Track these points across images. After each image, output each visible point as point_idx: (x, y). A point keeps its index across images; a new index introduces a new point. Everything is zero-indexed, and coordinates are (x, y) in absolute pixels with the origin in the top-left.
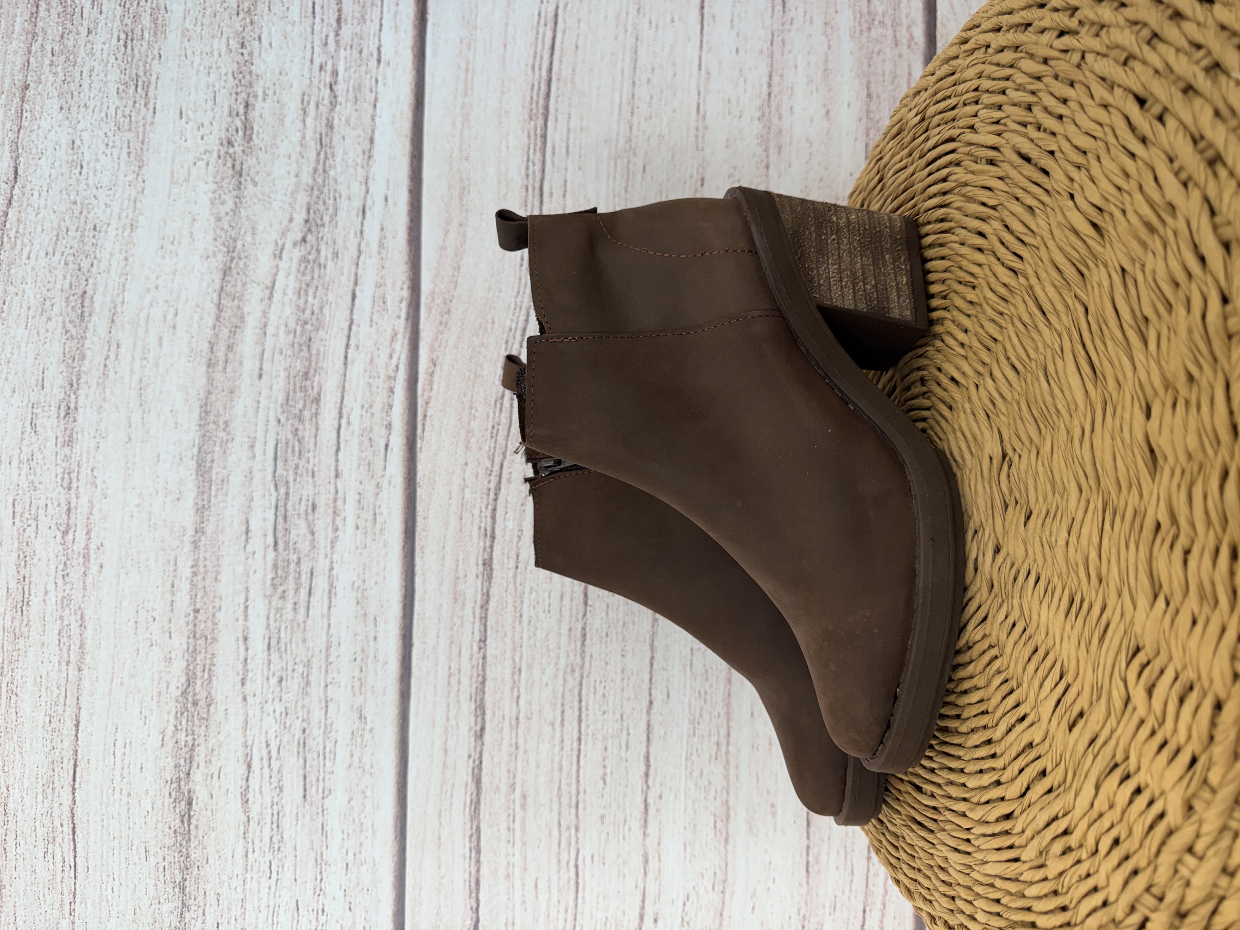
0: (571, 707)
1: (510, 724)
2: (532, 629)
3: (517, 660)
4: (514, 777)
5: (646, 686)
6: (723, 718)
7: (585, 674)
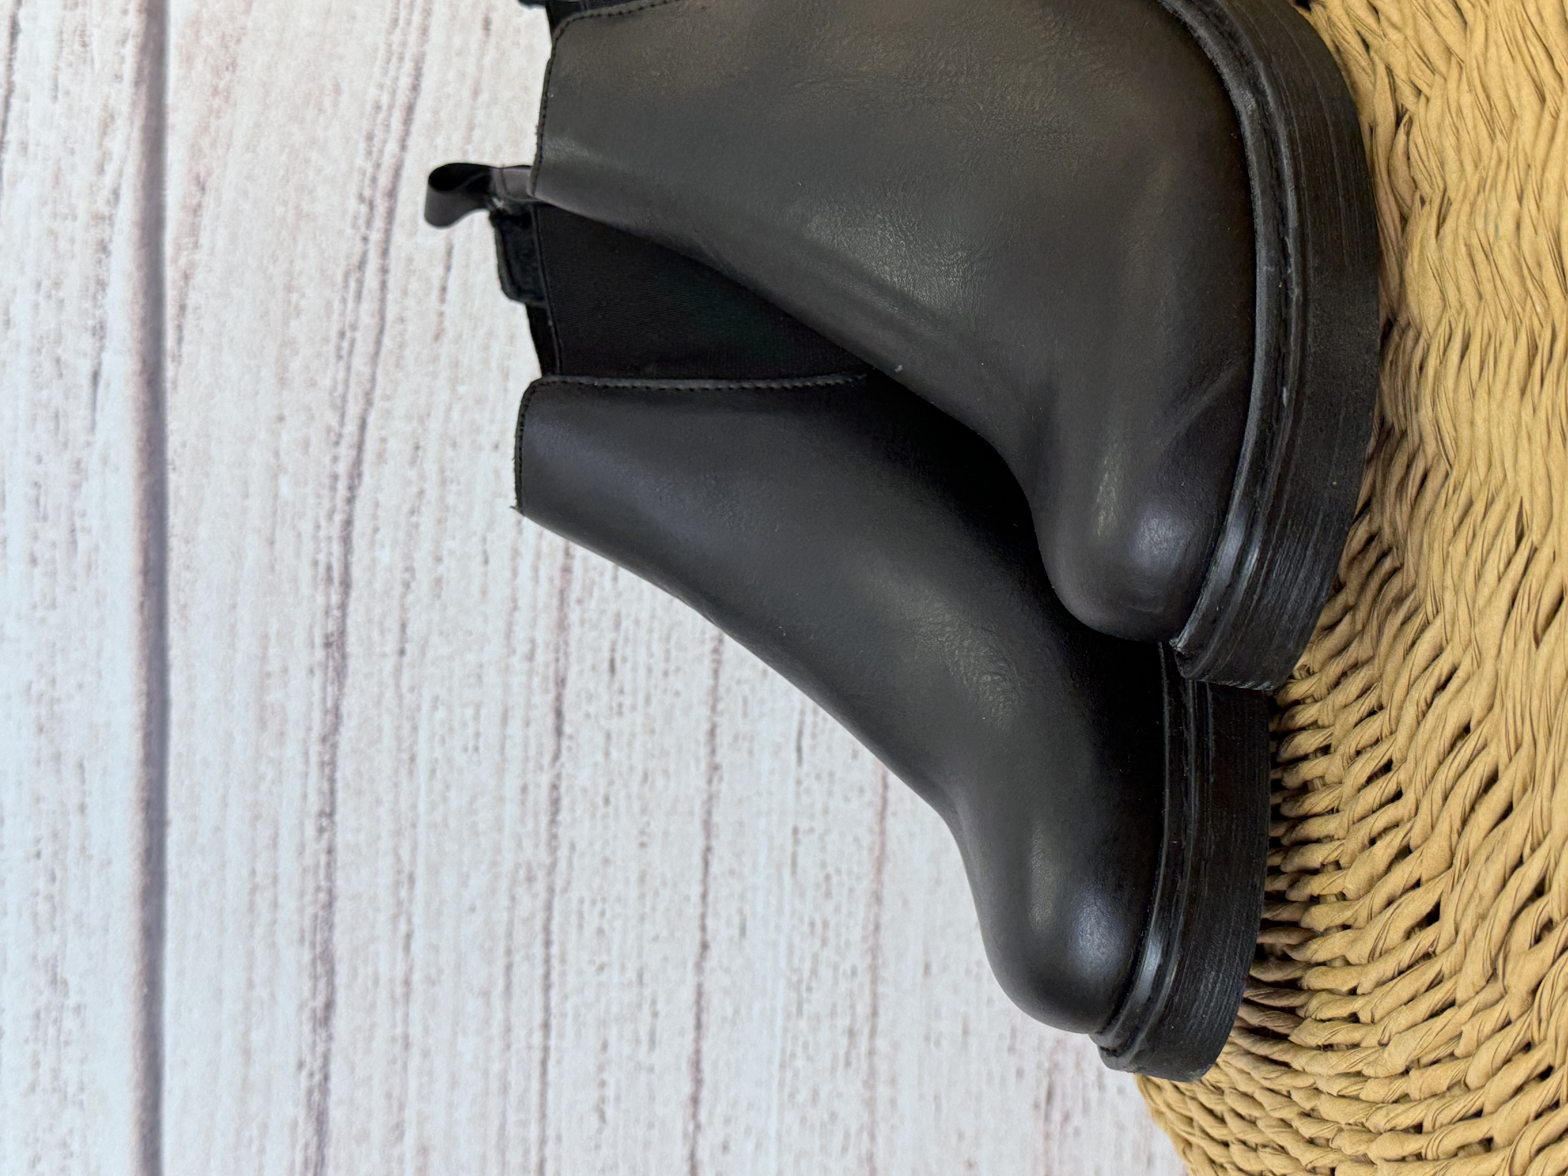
0: (528, 957)
1: (392, 997)
2: (438, 786)
3: (405, 855)
4: (402, 1108)
5: (693, 910)
6: (864, 978)
7: (559, 884)
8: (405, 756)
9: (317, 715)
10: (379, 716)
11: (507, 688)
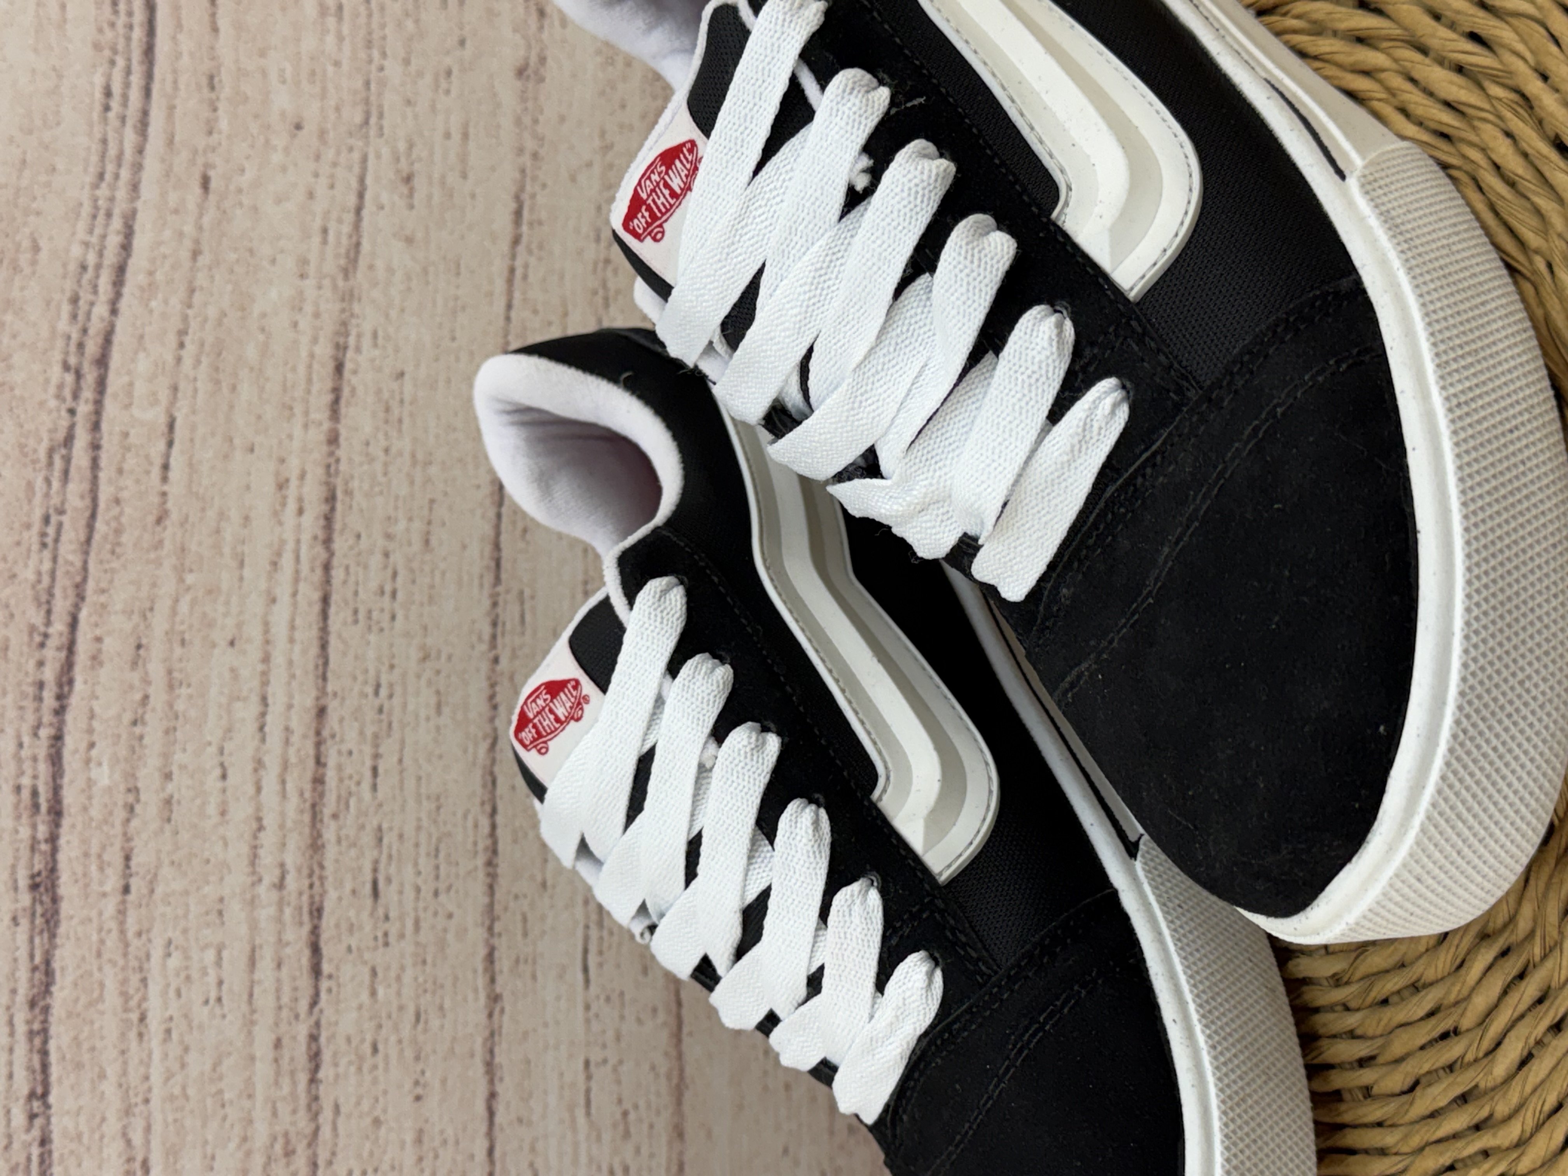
8: (134, 1016)
9: (23, 974)
10: (100, 969)
11: (253, 926)
